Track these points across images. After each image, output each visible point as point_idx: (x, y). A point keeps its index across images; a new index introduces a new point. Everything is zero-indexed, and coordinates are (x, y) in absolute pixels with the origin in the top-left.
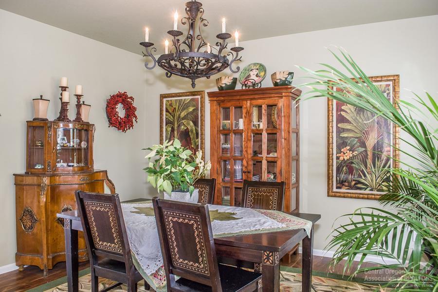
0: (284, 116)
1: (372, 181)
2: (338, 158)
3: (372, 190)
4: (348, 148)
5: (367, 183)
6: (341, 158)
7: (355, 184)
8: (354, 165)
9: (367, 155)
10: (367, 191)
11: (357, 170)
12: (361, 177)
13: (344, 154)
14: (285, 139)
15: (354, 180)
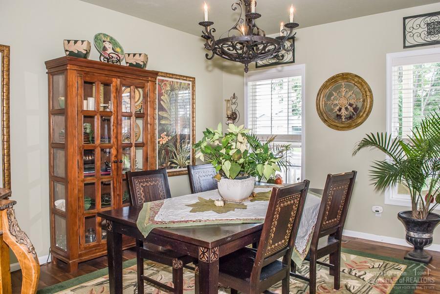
0: (150, 101)
1: (180, 160)
2: (159, 143)
3: (180, 168)
4: (165, 133)
5: (177, 162)
6: (161, 143)
7: (171, 164)
8: (169, 148)
9: (177, 139)
10: (178, 169)
11: (171, 151)
12: (173, 158)
13: (163, 138)
14: (151, 125)
15: (170, 161)
